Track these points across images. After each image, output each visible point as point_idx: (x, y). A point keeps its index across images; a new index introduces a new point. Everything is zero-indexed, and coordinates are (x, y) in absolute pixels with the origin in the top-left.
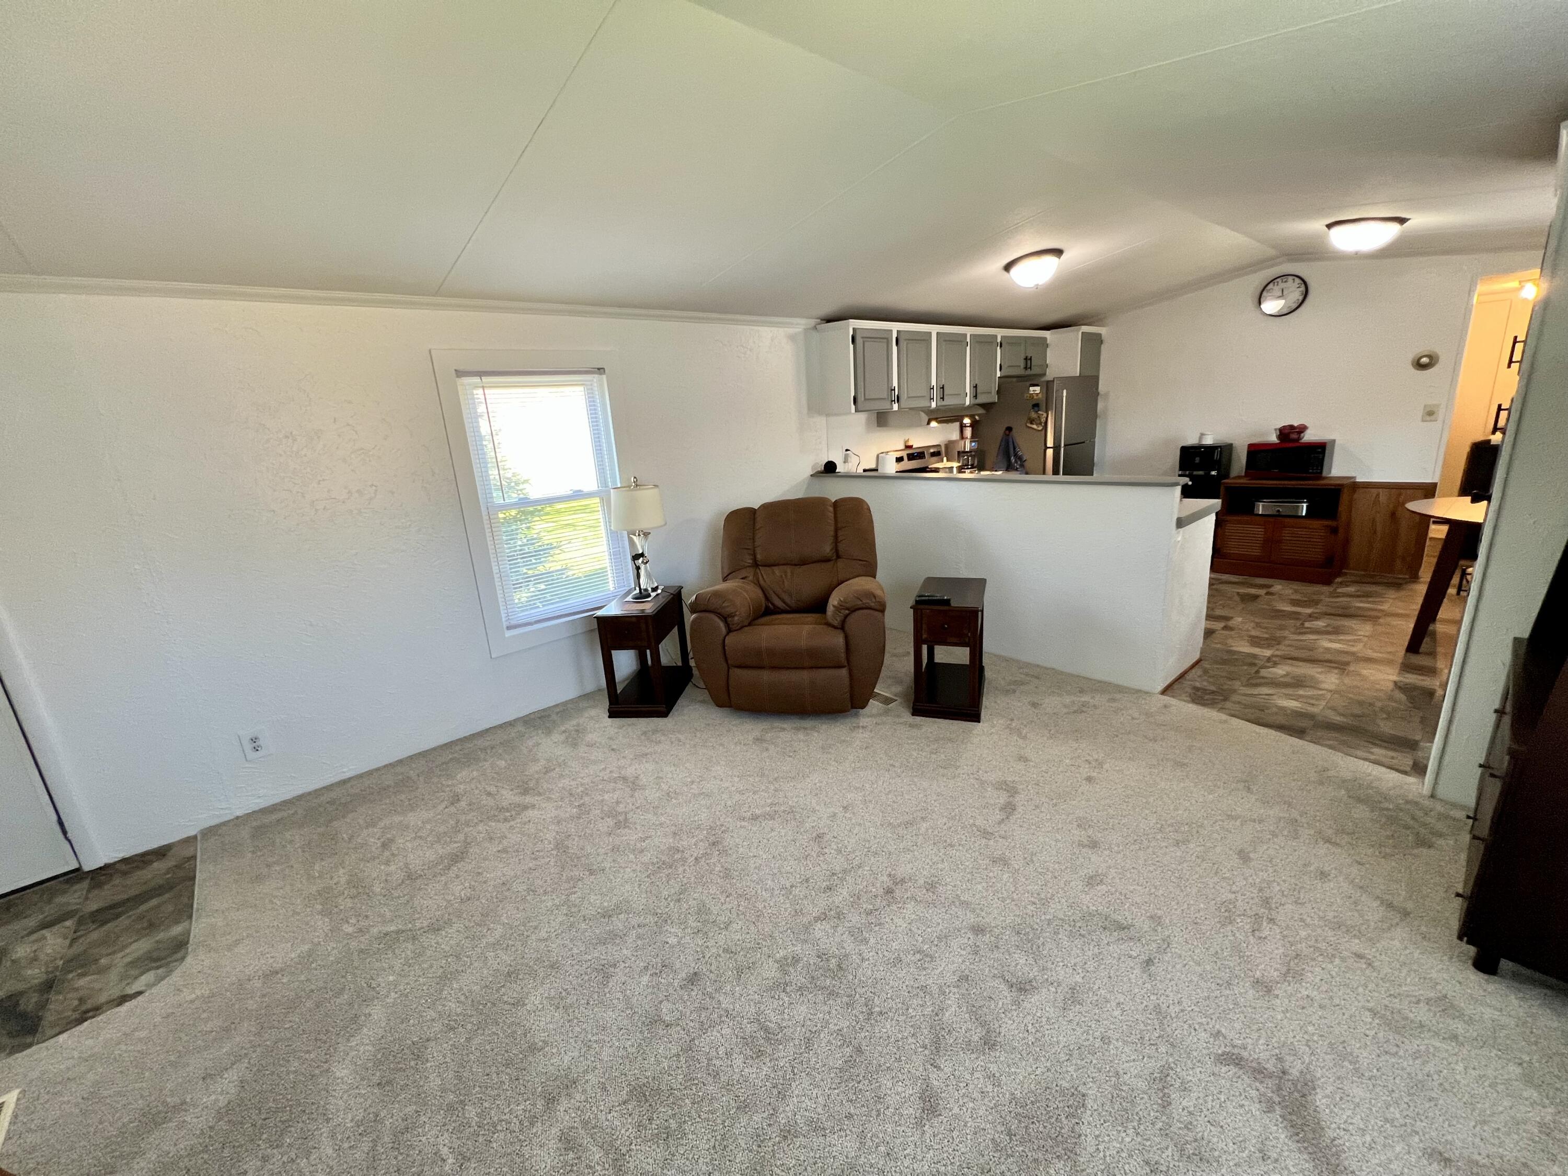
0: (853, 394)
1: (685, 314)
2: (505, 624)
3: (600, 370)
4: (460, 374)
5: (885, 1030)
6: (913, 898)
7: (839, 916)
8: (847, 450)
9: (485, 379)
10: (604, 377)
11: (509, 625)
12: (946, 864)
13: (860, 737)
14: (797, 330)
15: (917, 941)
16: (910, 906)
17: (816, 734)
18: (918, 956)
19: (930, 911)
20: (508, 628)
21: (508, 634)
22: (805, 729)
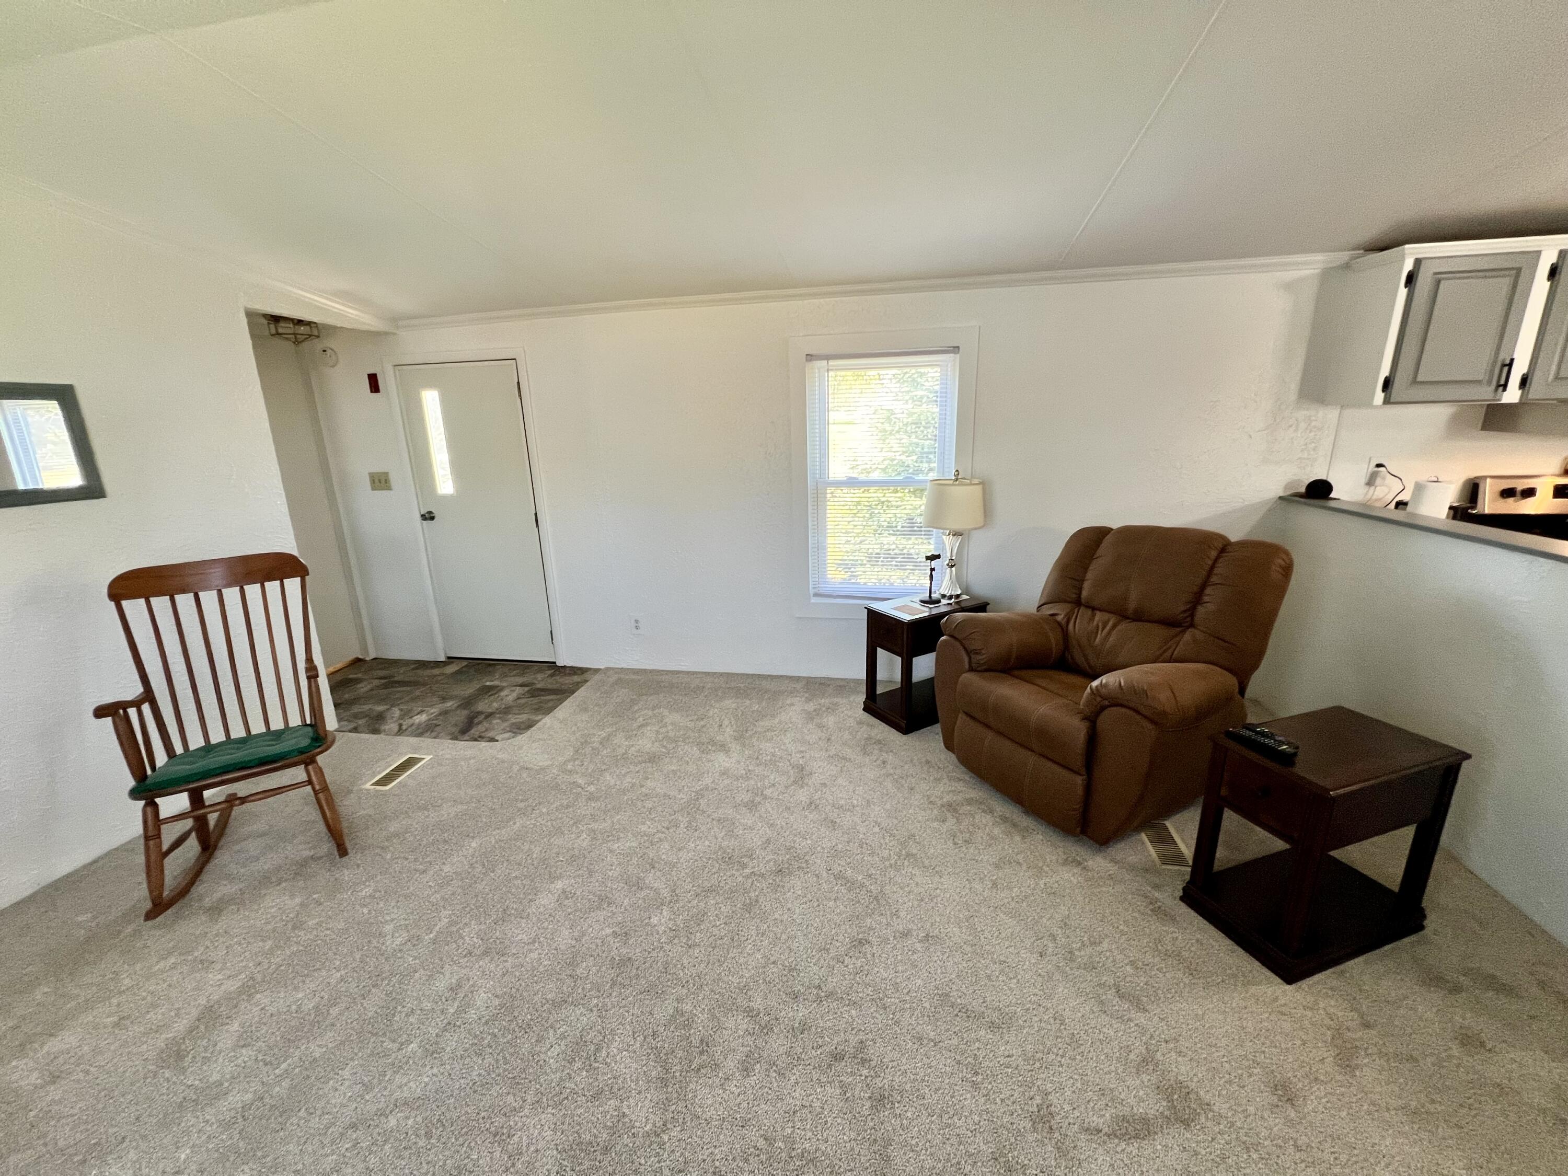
0: (1385, 372)
1: (1083, 272)
2: (812, 592)
3: (956, 349)
4: (810, 357)
5: (643, 1162)
6: (844, 1088)
7: (767, 1029)
8: (1379, 466)
9: (831, 362)
10: (958, 356)
11: (816, 590)
12: (935, 1097)
13: (1069, 876)
14: (1308, 272)
15: (783, 1129)
16: (833, 1091)
17: (1018, 838)
18: (761, 1143)
19: (839, 1120)
20: (816, 595)
21: (814, 600)
22: (1015, 825)
